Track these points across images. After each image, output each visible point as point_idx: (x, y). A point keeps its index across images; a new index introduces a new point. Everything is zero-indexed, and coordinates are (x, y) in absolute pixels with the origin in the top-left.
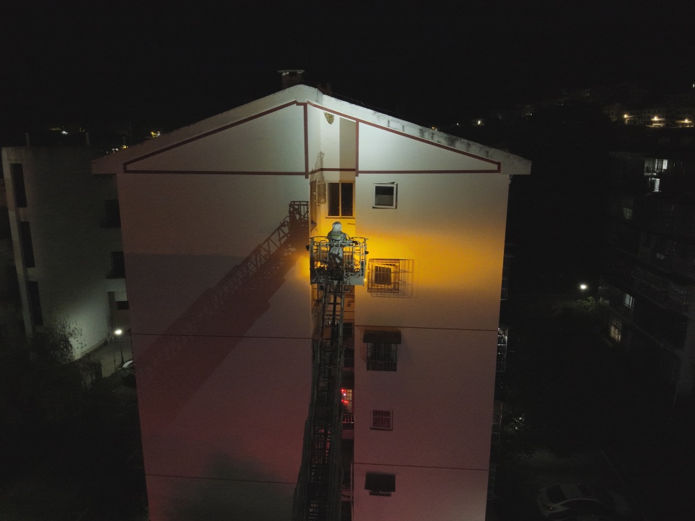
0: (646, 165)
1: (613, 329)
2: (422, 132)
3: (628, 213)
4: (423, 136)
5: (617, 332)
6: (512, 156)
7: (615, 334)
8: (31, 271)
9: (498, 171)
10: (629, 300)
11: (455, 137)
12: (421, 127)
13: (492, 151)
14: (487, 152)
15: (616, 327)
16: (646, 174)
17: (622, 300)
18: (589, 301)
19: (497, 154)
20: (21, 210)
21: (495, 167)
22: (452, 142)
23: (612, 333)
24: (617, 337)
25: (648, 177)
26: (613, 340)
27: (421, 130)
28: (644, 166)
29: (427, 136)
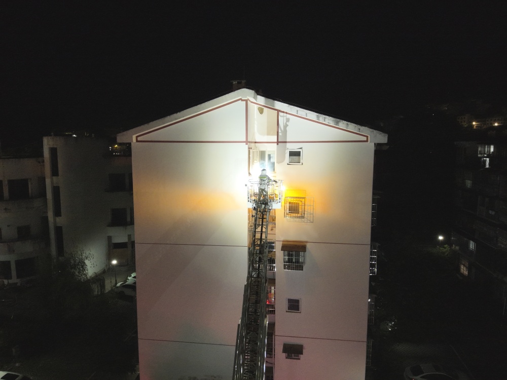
0: (479, 149)
1: (462, 267)
2: (318, 117)
3: (469, 183)
4: (319, 120)
5: (465, 269)
6: (375, 131)
7: (464, 270)
8: (58, 219)
9: (367, 141)
10: (472, 245)
11: (339, 120)
12: (317, 114)
13: (363, 128)
14: (359, 129)
15: (464, 265)
16: (479, 155)
17: (468, 245)
18: (445, 248)
19: (365, 130)
20: (54, 178)
21: (365, 139)
22: (337, 123)
23: (462, 270)
24: (465, 272)
25: (481, 158)
26: (462, 275)
27: (317, 116)
28: (478, 150)
29: (321, 120)
